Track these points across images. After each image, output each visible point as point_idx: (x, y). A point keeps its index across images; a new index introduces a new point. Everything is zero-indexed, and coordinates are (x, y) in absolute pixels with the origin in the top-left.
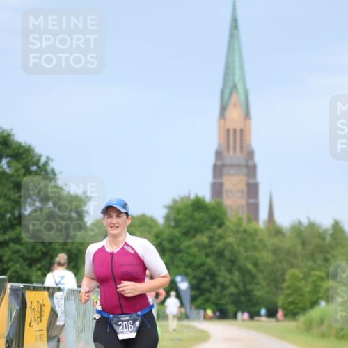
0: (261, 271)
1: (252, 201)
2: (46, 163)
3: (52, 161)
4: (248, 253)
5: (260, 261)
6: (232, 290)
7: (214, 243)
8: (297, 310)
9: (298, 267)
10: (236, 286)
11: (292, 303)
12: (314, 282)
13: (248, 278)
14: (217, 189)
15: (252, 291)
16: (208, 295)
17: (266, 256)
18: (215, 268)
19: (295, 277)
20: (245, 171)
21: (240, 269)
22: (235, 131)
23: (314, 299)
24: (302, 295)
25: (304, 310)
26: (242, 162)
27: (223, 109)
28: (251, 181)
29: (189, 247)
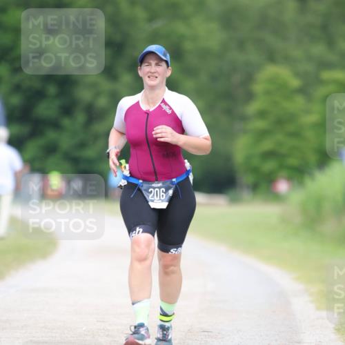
0: (190, 72)
4: (158, 24)
5: (188, 46)
9: (288, 60)
11: (270, 155)
16: (51, 135)
17: (204, 33)
24: (296, 135)
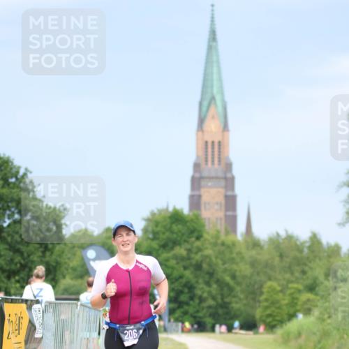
0: (239, 284)
1: (230, 213)
2: (25, 174)
3: (31, 172)
4: (226, 266)
5: (238, 274)
6: (211, 302)
7: (193, 256)
8: (274, 323)
9: (276, 279)
10: (214, 298)
11: (269, 315)
12: (292, 294)
13: (226, 290)
14: (195, 201)
15: (230, 303)
16: (186, 307)
17: (244, 269)
18: (193, 281)
19: (273, 290)
20: (223, 183)
21: (218, 281)
22: (213, 142)
23: (292, 311)
24: (279, 308)
25: (282, 322)
26: (220, 174)
27: (201, 121)
28: (229, 193)
29: (167, 260)
